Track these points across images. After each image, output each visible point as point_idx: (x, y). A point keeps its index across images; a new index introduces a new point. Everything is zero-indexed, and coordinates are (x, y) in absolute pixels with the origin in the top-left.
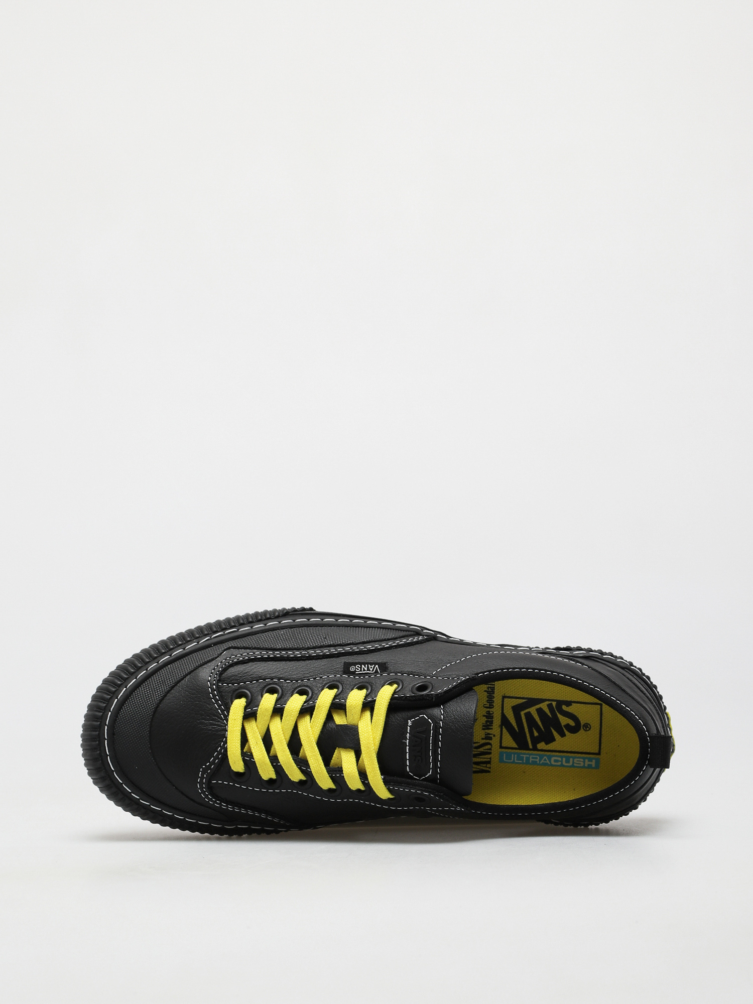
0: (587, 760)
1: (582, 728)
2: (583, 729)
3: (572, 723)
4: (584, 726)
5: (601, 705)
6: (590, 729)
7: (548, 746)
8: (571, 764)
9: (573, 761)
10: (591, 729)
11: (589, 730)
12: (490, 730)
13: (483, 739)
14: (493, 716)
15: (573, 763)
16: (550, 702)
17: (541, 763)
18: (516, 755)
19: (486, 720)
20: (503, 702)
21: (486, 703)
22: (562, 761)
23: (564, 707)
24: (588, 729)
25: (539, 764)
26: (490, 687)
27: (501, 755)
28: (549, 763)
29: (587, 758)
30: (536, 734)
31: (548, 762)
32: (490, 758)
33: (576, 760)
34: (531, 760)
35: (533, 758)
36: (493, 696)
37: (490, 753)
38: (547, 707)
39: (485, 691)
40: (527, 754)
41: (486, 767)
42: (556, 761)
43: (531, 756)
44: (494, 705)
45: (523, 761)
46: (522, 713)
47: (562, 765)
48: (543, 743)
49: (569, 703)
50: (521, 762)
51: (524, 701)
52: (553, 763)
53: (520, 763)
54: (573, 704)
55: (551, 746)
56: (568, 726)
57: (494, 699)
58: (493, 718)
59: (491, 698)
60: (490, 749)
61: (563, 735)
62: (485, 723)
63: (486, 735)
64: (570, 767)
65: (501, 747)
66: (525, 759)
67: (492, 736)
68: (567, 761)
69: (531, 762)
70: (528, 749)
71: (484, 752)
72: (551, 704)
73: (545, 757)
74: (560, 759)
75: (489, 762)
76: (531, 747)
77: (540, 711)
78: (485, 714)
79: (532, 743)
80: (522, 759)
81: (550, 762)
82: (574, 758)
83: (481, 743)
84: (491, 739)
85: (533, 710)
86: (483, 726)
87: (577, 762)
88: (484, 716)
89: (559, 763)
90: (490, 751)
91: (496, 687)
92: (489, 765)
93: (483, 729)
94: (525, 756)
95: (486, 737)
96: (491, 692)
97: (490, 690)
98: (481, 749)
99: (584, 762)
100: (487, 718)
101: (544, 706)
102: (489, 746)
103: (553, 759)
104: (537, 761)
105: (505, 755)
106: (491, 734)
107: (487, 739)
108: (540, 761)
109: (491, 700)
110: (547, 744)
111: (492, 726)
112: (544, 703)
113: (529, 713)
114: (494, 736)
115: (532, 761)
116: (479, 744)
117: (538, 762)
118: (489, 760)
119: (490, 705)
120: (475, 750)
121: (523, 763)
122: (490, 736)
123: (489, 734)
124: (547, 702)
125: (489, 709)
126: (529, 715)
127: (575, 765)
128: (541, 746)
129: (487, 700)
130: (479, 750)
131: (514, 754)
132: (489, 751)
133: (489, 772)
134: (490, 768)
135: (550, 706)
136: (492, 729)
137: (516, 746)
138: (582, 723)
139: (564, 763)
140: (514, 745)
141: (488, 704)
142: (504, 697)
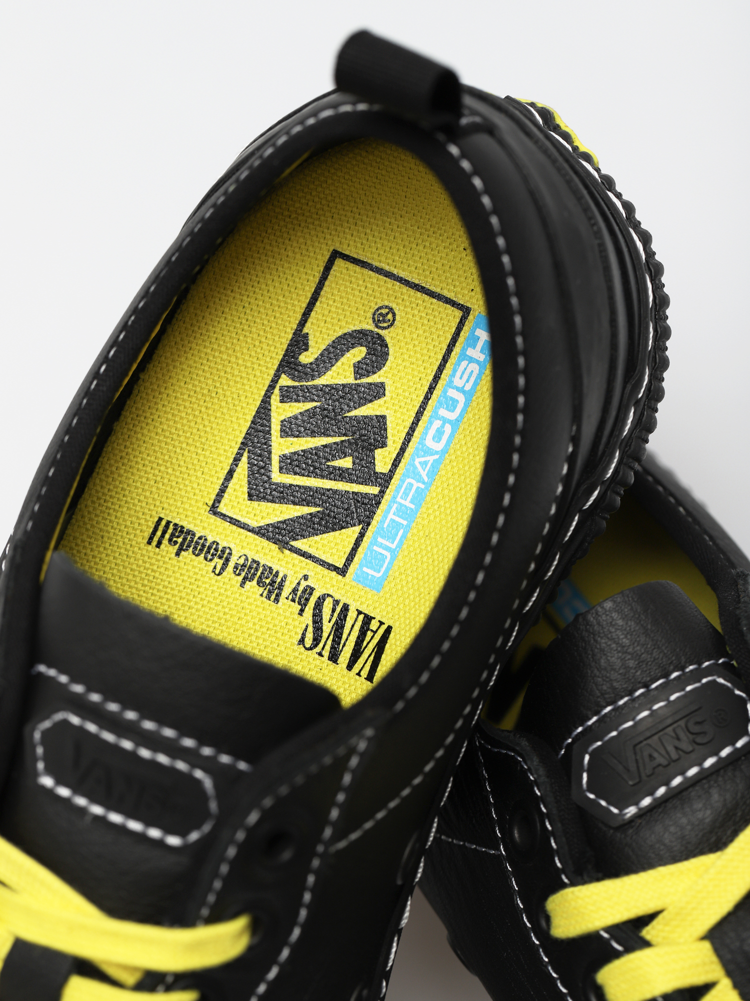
0: (470, 352)
1: (382, 332)
2: (384, 328)
3: (358, 353)
4: (377, 323)
5: (336, 255)
6: (391, 310)
7: (389, 442)
8: (461, 398)
9: (458, 389)
10: (394, 306)
11: (394, 315)
12: (287, 583)
13: (301, 612)
14: (254, 561)
15: (461, 390)
16: (277, 391)
17: (426, 479)
18: (380, 540)
19: (255, 582)
20: (223, 516)
21: (213, 564)
22: (445, 421)
23: (306, 358)
24: (390, 316)
25: (428, 485)
26: (173, 535)
27: (362, 580)
28: (436, 457)
29: (464, 350)
30: (346, 463)
31: (431, 459)
32: (360, 613)
33: (458, 382)
34: (407, 503)
35: (406, 494)
36: (200, 538)
37: (346, 608)
38: (286, 406)
39: (178, 554)
40: (390, 507)
41: (375, 632)
42: (439, 433)
43: (399, 499)
44: (225, 544)
45: (399, 525)
46: (277, 477)
47: (456, 424)
48: (378, 453)
49: (299, 341)
50: (401, 532)
51: (245, 459)
52: (439, 447)
53: (404, 536)
54: (305, 330)
55: (395, 435)
56: (361, 370)
57: (210, 539)
58: (258, 563)
59: (203, 546)
60: (337, 602)
61: (378, 391)
62: (262, 589)
63: (293, 600)
64: (467, 404)
65: (342, 571)
66: (397, 519)
67: (304, 584)
68: (452, 404)
69: (413, 506)
70: (376, 501)
71: (336, 623)
72: (281, 388)
73: (417, 461)
74: (437, 424)
75: (368, 619)
76: (374, 490)
77: (290, 429)
78: (240, 578)
79: (364, 483)
80: (396, 526)
81: (437, 453)
82: (450, 384)
83: (311, 624)
84: (310, 590)
85: (281, 446)
86: (268, 598)
87: (465, 377)
88: (242, 584)
89: (448, 429)
90: (341, 605)
91: (177, 521)
92: (374, 625)
93: (277, 600)
94: (391, 516)
95: (299, 603)
96: (185, 539)
97: (180, 540)
98: (327, 627)
99: (471, 360)
100: (251, 580)
101: (281, 412)
102: (326, 603)
103: (429, 442)
104: (418, 488)
105: (365, 569)
106: (299, 584)
107: (307, 600)
108: (420, 480)
109: (209, 548)
110: (384, 445)
111: (277, 572)
112: (273, 408)
113: (283, 458)
114: (306, 578)
115: (412, 502)
116: (310, 629)
117: (423, 486)
118: (361, 617)
119: (220, 557)
120: (321, 645)
121: (408, 528)
122: (301, 588)
123: (295, 591)
124: (273, 397)
125: (231, 565)
126: (290, 463)
127: (468, 387)
128: (382, 460)
129: (206, 559)
130: (325, 635)
131: (374, 542)
132: (338, 609)
133: (389, 630)
134: (381, 623)
135: (287, 396)
136: (285, 576)
137: (357, 529)
138: (369, 326)
139: (452, 416)
140: (353, 532)
141: (216, 559)
142: (214, 510)
